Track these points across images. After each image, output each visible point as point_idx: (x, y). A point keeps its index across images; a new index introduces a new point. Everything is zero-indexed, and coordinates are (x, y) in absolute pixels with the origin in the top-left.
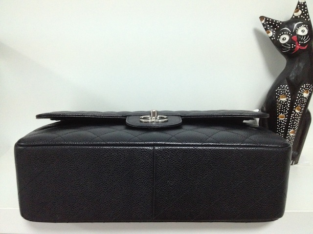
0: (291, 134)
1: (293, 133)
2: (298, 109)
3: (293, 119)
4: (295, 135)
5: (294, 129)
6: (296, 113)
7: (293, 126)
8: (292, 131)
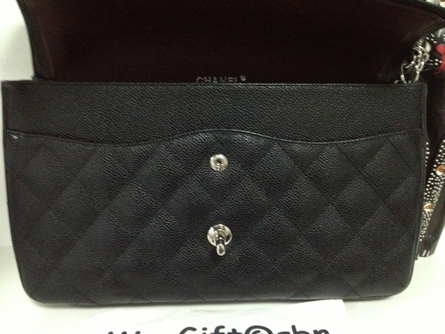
0: (427, 210)
1: (430, 207)
2: (441, 170)
3: (431, 186)
4: (432, 210)
5: (432, 202)
6: (437, 176)
7: (430, 197)
8: (428, 204)
